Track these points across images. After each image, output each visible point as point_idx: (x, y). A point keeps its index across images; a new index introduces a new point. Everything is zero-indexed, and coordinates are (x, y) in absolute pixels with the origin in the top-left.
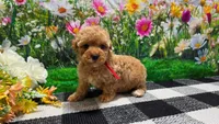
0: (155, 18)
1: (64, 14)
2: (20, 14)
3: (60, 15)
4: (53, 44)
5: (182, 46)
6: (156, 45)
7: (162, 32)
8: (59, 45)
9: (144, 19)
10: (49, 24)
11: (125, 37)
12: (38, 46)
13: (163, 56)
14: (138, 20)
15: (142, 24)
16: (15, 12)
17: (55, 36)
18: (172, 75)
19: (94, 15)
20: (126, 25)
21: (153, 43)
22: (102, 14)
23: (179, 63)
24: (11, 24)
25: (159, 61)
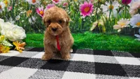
0: (96, 2)
1: (35, 4)
2: (16, 5)
3: (33, 4)
4: (30, 20)
5: (121, 24)
6: (96, 23)
7: (101, 13)
8: (33, 21)
9: (86, 3)
10: (28, 9)
11: (72, 17)
12: (23, 21)
13: (102, 31)
14: (82, 5)
15: (84, 7)
16: (14, 4)
17: (31, 16)
18: (110, 47)
19: (51, 2)
20: (72, 8)
21: (94, 21)
22: (56, 2)
23: (117, 38)
24: (12, 10)
25: (98, 34)
